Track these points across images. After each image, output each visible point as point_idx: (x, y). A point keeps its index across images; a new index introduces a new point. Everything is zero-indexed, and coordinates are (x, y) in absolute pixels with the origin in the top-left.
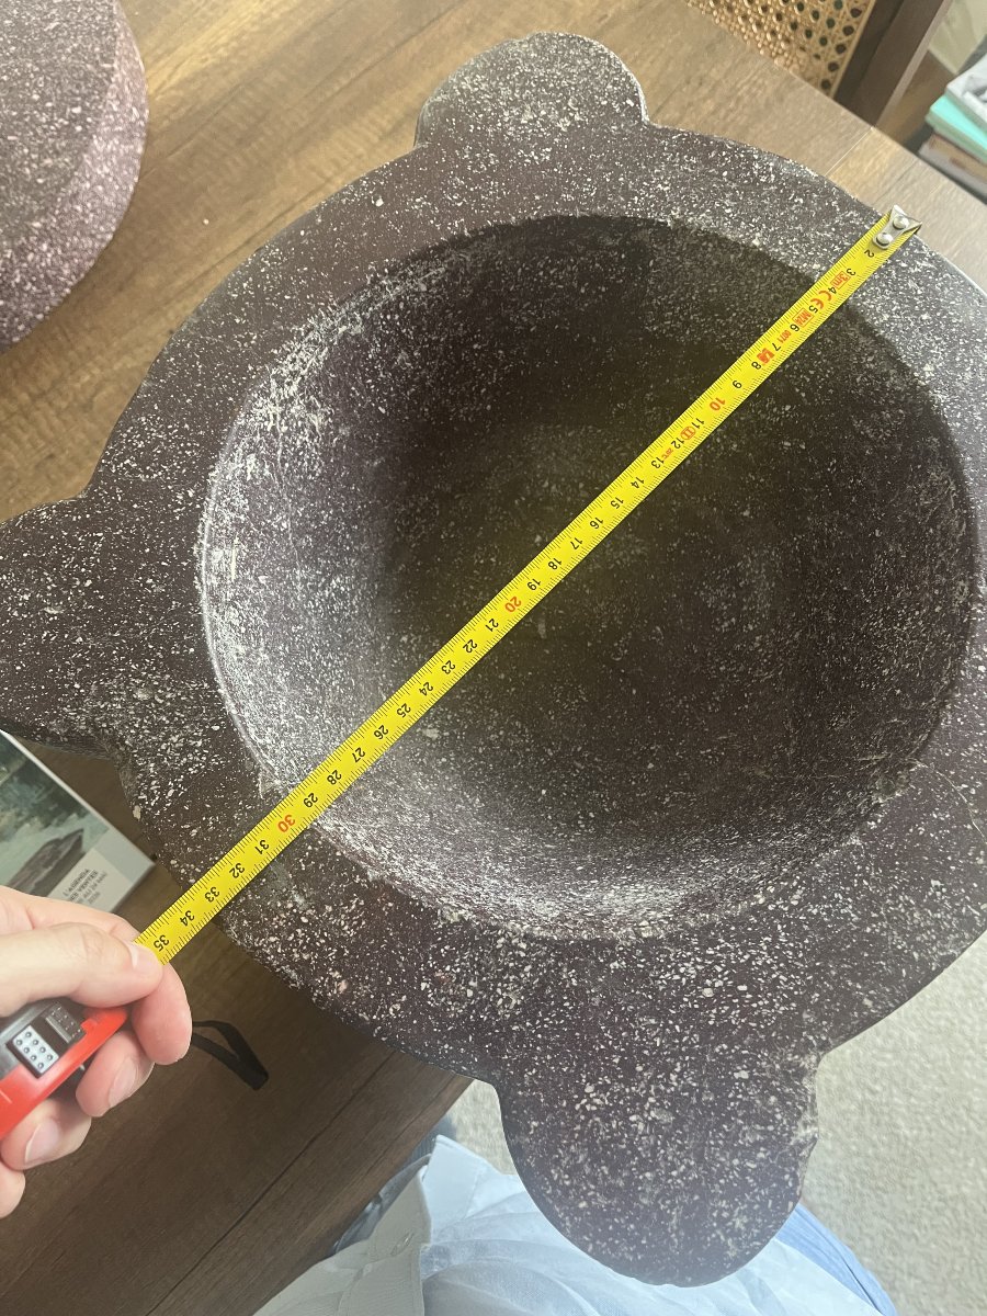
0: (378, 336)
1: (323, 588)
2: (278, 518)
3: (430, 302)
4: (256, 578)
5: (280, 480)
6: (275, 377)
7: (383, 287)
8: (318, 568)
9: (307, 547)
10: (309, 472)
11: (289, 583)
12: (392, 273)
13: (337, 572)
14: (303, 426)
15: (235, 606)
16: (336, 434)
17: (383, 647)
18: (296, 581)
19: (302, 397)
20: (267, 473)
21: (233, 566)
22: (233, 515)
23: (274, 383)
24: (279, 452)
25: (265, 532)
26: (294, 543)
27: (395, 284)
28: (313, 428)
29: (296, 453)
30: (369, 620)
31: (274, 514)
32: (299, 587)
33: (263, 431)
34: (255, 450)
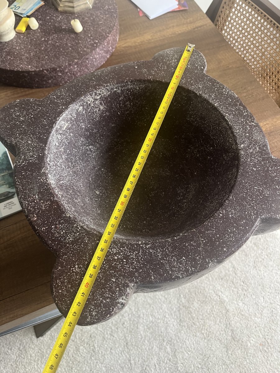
0: (124, 95)
1: (87, 146)
2: (82, 124)
3: (139, 93)
4: (70, 133)
5: (87, 116)
6: (95, 92)
7: (128, 84)
8: (88, 141)
9: (87, 135)
10: (95, 118)
11: (78, 139)
12: (131, 82)
13: (92, 145)
14: (97, 107)
15: (61, 135)
16: (105, 113)
17: (96, 168)
18: (80, 140)
19: (100, 100)
20: (84, 112)
21: (65, 127)
22: (71, 117)
23: (94, 94)
24: (89, 110)
25: (77, 125)
26: (84, 132)
27: (131, 85)
28: (100, 109)
29: (93, 112)
30: (96, 161)
31: (82, 122)
32: (80, 142)
33: (87, 103)
34: (83, 106)
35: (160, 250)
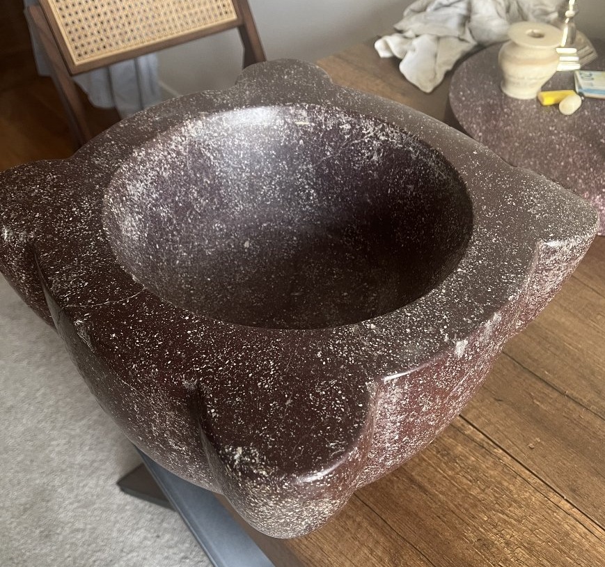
0: (415, 169)
1: (309, 184)
2: (330, 149)
3: (433, 183)
4: (301, 138)
5: (346, 145)
6: (383, 125)
7: (431, 157)
8: (317, 179)
9: (323, 170)
10: (353, 162)
11: (305, 160)
12: (438, 157)
13: (317, 191)
14: (370, 151)
15: (285, 124)
16: (373, 171)
17: (290, 228)
18: (306, 165)
19: (381, 145)
20: (346, 137)
21: (302, 123)
22: (323, 121)
23: (381, 126)
24: (356, 141)
25: (322, 142)
26: (323, 161)
27: (434, 162)
28: (372, 157)
29: (359, 151)
30: (302, 219)
31: (331, 146)
32: (304, 167)
33: (361, 129)
34: (353, 127)
35: (96, 253)
